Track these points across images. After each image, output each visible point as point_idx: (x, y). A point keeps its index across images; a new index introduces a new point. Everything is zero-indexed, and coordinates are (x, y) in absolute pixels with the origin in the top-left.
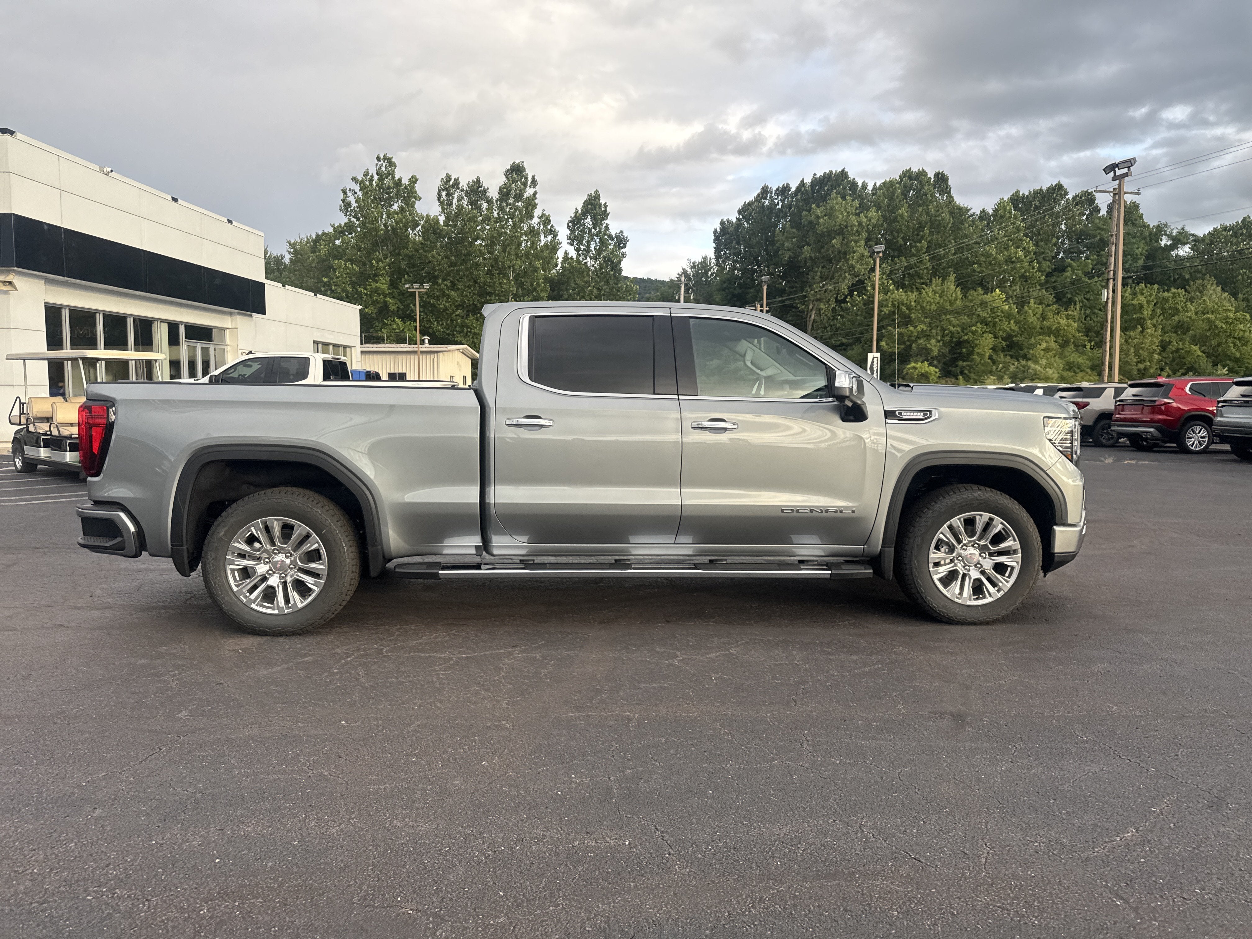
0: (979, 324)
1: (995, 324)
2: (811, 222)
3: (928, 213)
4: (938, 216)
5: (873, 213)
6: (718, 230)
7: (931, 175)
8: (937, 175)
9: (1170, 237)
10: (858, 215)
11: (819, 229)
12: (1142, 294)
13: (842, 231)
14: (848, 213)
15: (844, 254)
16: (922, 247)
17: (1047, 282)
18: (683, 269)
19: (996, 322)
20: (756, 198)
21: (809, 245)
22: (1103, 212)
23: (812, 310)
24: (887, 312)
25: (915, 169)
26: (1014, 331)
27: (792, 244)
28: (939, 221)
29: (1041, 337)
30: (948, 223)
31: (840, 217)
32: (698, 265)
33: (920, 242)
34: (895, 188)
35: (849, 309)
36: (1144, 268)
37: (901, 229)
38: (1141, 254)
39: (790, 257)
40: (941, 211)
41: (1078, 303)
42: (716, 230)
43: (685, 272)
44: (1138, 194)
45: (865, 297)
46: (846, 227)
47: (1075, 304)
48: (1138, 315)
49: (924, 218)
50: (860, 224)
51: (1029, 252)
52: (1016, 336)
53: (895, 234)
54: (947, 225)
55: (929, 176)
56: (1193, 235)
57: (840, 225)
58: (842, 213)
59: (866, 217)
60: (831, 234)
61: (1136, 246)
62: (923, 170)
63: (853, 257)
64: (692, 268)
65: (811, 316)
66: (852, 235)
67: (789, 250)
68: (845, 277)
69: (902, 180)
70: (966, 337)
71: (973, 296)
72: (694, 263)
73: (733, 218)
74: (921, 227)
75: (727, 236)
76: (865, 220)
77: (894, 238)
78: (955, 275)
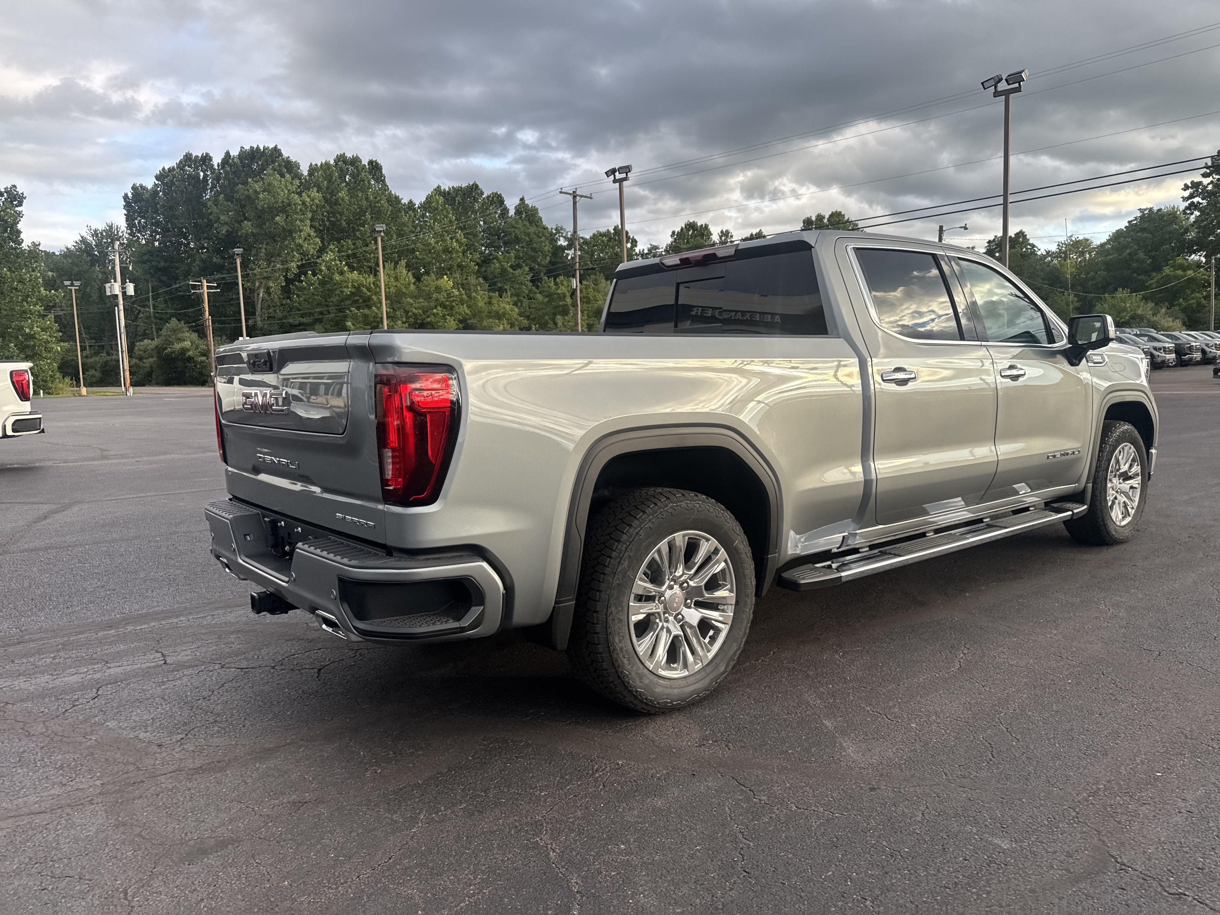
0: (439, 307)
1: (452, 308)
2: (248, 197)
3: (367, 199)
4: (377, 202)
5: (314, 193)
6: (130, 195)
7: (365, 162)
8: (371, 162)
9: (566, 238)
10: (300, 194)
11: (260, 204)
12: (563, 285)
13: (285, 208)
14: (289, 190)
15: (289, 232)
16: (366, 231)
17: (478, 271)
18: (82, 237)
19: (454, 307)
20: (178, 165)
21: (248, 220)
22: (512, 212)
23: (259, 288)
24: (348, 293)
25: (349, 155)
26: (467, 314)
27: (229, 218)
28: (379, 207)
29: (491, 320)
30: (388, 210)
31: (282, 195)
32: (101, 233)
33: (364, 226)
34: (332, 171)
35: (305, 288)
36: (551, 262)
37: (343, 212)
38: (549, 252)
39: (227, 231)
40: (379, 198)
41: (508, 291)
42: (126, 195)
43: (83, 240)
44: (591, 198)
45: (320, 277)
46: (289, 205)
47: (507, 292)
48: (563, 303)
49: (364, 203)
50: (304, 203)
51: (462, 244)
52: (470, 319)
53: (338, 216)
54: (387, 212)
55: (363, 163)
56: (582, 238)
57: (283, 202)
58: (282, 191)
59: (309, 196)
60: (273, 211)
61: (544, 244)
62: (357, 157)
63: (300, 236)
64: (93, 235)
65: (258, 294)
66: (297, 213)
67: (226, 223)
68: (294, 256)
69: (337, 164)
70: (429, 320)
71: (427, 281)
72: (96, 231)
73: (149, 183)
74: (363, 212)
75: (143, 203)
76: (308, 200)
77: (338, 221)
78: (405, 261)
